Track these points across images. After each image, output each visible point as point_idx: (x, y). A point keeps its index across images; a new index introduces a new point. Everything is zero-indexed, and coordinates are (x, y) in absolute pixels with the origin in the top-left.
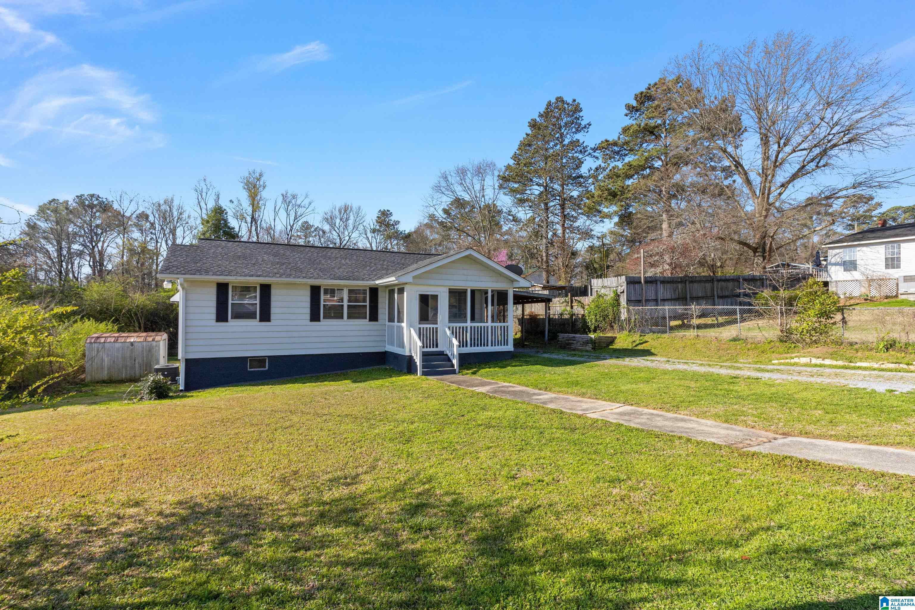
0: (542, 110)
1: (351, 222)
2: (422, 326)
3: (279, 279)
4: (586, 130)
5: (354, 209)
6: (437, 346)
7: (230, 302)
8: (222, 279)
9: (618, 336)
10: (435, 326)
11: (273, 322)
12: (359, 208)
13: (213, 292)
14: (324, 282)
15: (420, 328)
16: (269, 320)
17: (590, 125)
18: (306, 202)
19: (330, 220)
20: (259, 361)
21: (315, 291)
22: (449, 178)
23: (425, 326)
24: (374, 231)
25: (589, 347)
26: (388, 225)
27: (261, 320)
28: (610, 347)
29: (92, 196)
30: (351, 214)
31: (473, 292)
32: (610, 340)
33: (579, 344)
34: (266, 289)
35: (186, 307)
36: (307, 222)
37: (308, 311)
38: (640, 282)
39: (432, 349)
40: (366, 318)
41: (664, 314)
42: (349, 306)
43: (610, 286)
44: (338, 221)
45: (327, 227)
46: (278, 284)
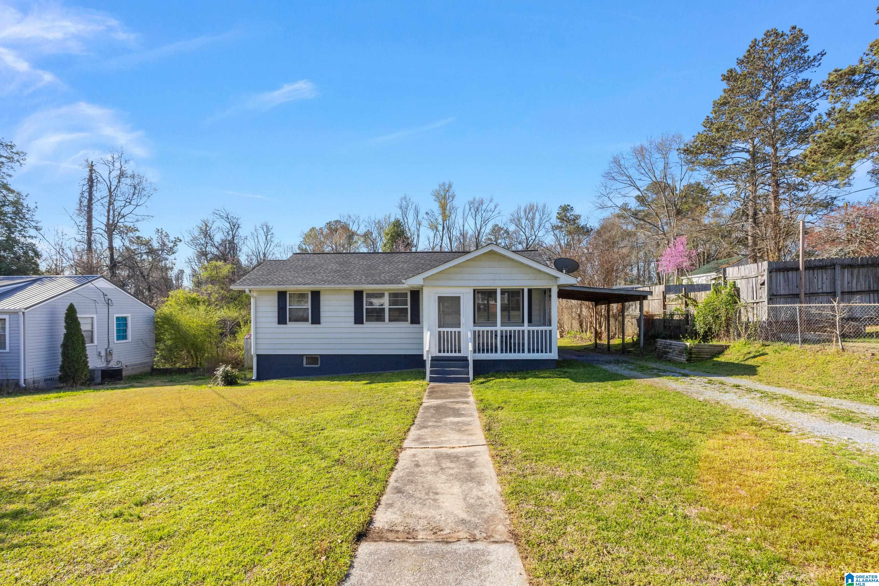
0: (742, 54)
1: (537, 221)
2: (442, 329)
3: (328, 286)
4: (817, 64)
5: (540, 208)
6: (460, 351)
7: (288, 307)
8: (282, 288)
9: (732, 345)
10: (457, 330)
11: (323, 325)
12: (545, 206)
13: (275, 298)
14: (367, 287)
15: (440, 332)
16: (319, 323)
17: (823, 54)
18: (492, 206)
19: (517, 221)
20: (312, 359)
21: (358, 295)
22: (622, 162)
23: (445, 330)
24: (555, 228)
25: (683, 359)
26: (568, 221)
27: (313, 323)
28: (715, 359)
29: (337, 222)
30: (537, 213)
31: (530, 291)
32: (720, 349)
33: (675, 353)
34: (316, 295)
35: (256, 312)
36: (497, 225)
37: (352, 314)
38: (798, 269)
39: (453, 354)
40: (407, 321)
41: (794, 315)
42: (390, 309)
43: (749, 276)
44: (523, 221)
45: (512, 228)
46: (326, 290)
